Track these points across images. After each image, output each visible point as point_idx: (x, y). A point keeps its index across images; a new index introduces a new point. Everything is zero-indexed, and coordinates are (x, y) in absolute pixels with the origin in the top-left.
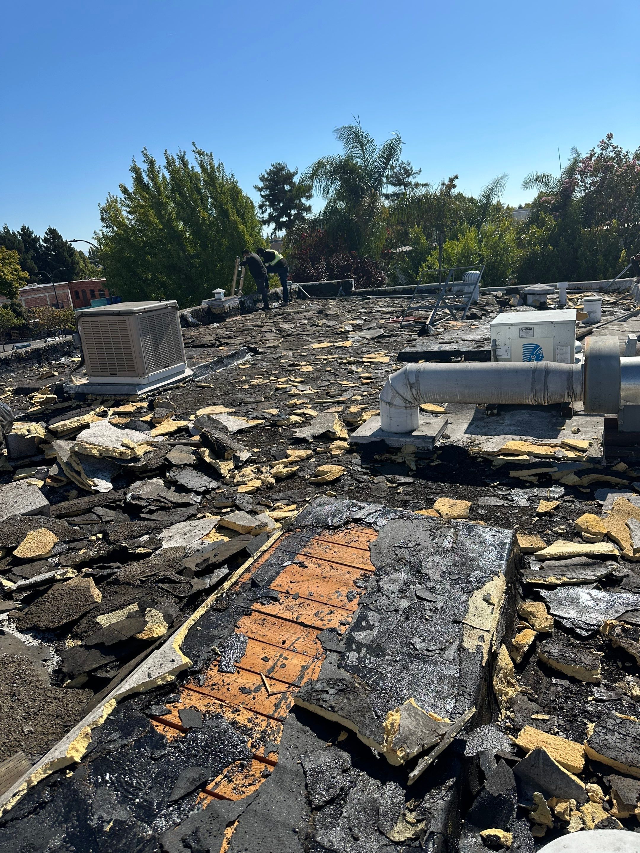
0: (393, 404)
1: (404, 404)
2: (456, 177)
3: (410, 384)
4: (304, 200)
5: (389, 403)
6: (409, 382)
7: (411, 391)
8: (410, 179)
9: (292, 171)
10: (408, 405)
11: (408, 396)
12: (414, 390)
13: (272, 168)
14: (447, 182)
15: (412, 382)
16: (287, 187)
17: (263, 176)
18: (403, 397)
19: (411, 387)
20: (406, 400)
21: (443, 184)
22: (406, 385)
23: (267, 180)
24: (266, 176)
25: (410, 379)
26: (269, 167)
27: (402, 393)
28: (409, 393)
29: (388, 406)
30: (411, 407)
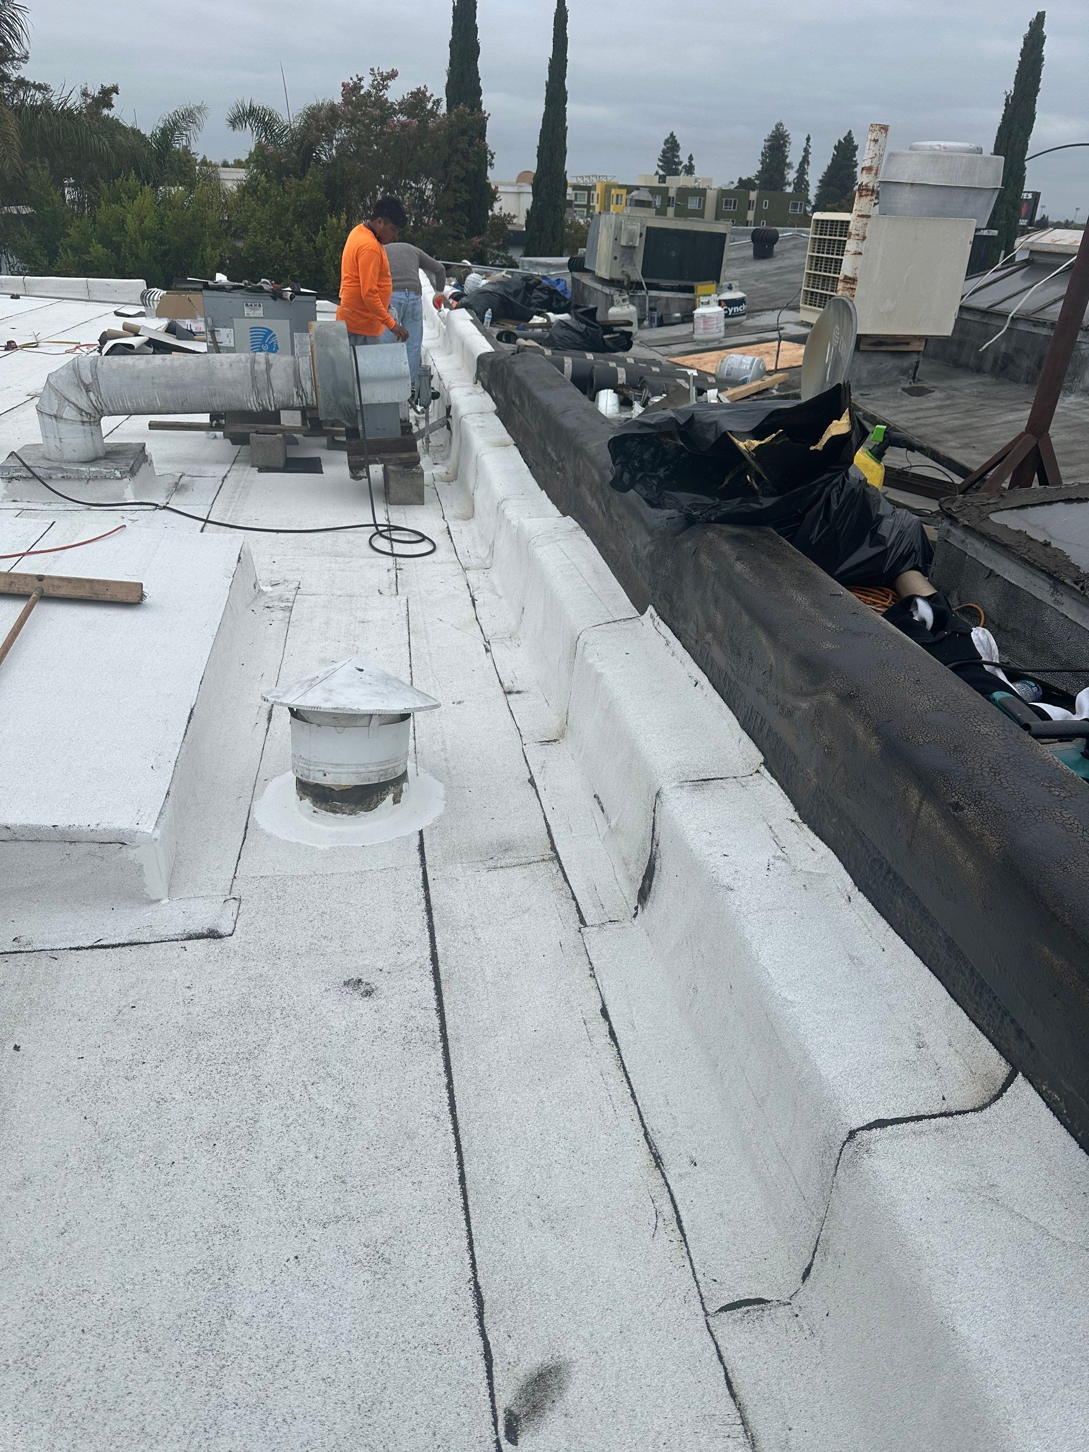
0: (61, 418)
1: (79, 418)
2: (114, 89)
3: (85, 385)
5: (55, 416)
6: (82, 382)
7: (88, 396)
10: (85, 419)
11: (83, 402)
12: (91, 394)
14: (94, 93)
15: (87, 382)
18: (76, 406)
19: (88, 391)
20: (82, 410)
22: (78, 386)
25: (83, 378)
27: (73, 399)
28: (85, 398)
29: (54, 421)
30: (90, 422)
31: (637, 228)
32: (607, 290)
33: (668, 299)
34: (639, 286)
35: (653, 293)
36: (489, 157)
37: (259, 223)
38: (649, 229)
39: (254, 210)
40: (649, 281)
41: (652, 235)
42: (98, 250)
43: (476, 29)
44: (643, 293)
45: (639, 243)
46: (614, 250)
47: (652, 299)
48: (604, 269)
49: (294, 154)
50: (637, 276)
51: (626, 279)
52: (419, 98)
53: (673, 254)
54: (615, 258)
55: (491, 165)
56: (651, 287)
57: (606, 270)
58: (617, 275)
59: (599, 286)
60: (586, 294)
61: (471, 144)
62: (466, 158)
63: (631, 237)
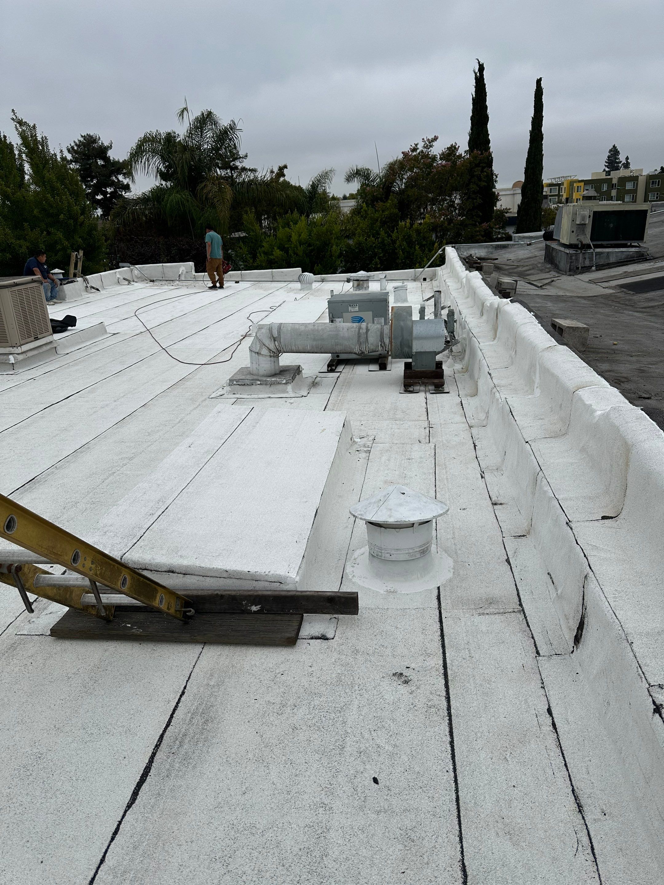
0: (260, 354)
1: (269, 354)
2: (285, 167)
3: (274, 338)
4: (121, 177)
5: (258, 353)
6: (273, 336)
7: (275, 343)
8: (237, 163)
9: (106, 144)
10: (272, 355)
11: (272, 346)
12: (276, 342)
13: (82, 139)
14: (276, 170)
15: (275, 336)
16: (100, 162)
17: (73, 147)
18: (268, 348)
19: (275, 341)
20: (271, 350)
21: (272, 172)
22: (270, 338)
23: (76, 152)
24: (76, 148)
25: (273, 334)
26: (78, 138)
27: (267, 345)
28: (273, 344)
29: (257, 355)
30: (274, 356)
31: (587, 213)
32: (567, 251)
33: (608, 253)
34: (589, 247)
35: (598, 250)
36: (494, 177)
37: (362, 229)
38: (595, 213)
39: (359, 223)
40: (595, 243)
41: (598, 216)
42: (277, 253)
43: (486, 107)
44: (592, 250)
45: (588, 222)
46: (572, 227)
47: (598, 254)
48: (565, 239)
49: (381, 190)
50: (587, 240)
51: (580, 243)
52: (452, 149)
53: (611, 225)
54: (573, 232)
55: (496, 181)
56: (596, 246)
57: (567, 239)
58: (574, 241)
59: (562, 249)
60: (554, 254)
61: (482, 171)
62: (480, 179)
63: (583, 218)
